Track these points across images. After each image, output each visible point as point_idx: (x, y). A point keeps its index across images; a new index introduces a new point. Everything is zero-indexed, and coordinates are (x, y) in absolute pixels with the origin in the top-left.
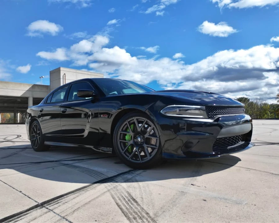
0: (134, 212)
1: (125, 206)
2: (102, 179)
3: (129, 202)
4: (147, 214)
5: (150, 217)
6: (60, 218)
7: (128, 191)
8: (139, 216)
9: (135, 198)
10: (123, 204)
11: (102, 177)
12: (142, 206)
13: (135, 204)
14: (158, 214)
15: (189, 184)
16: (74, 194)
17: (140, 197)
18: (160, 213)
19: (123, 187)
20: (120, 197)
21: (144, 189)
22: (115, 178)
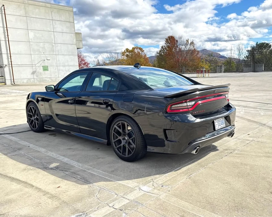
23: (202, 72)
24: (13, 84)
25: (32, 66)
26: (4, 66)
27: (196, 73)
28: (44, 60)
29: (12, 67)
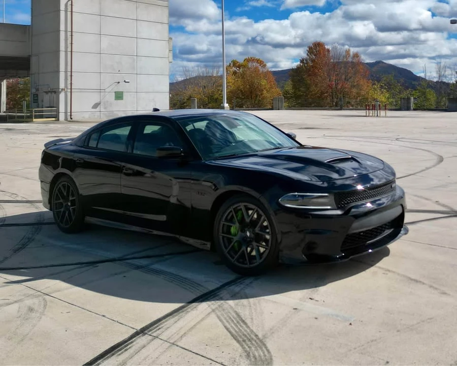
0: (244, 335)
1: (234, 329)
2: (202, 294)
3: (237, 324)
4: (256, 336)
5: (258, 339)
6: (169, 344)
7: (236, 310)
8: (248, 338)
9: (243, 319)
10: (231, 326)
11: (201, 291)
12: (251, 328)
13: (244, 326)
14: (266, 336)
15: (307, 298)
16: (173, 317)
17: (250, 317)
18: (269, 334)
19: (230, 305)
20: (228, 318)
21: (255, 307)
22: (219, 292)
23: (374, 108)
24: (69, 119)
25: (99, 91)
26: (60, 90)
27: (364, 109)
28: (119, 83)
29: (71, 92)
